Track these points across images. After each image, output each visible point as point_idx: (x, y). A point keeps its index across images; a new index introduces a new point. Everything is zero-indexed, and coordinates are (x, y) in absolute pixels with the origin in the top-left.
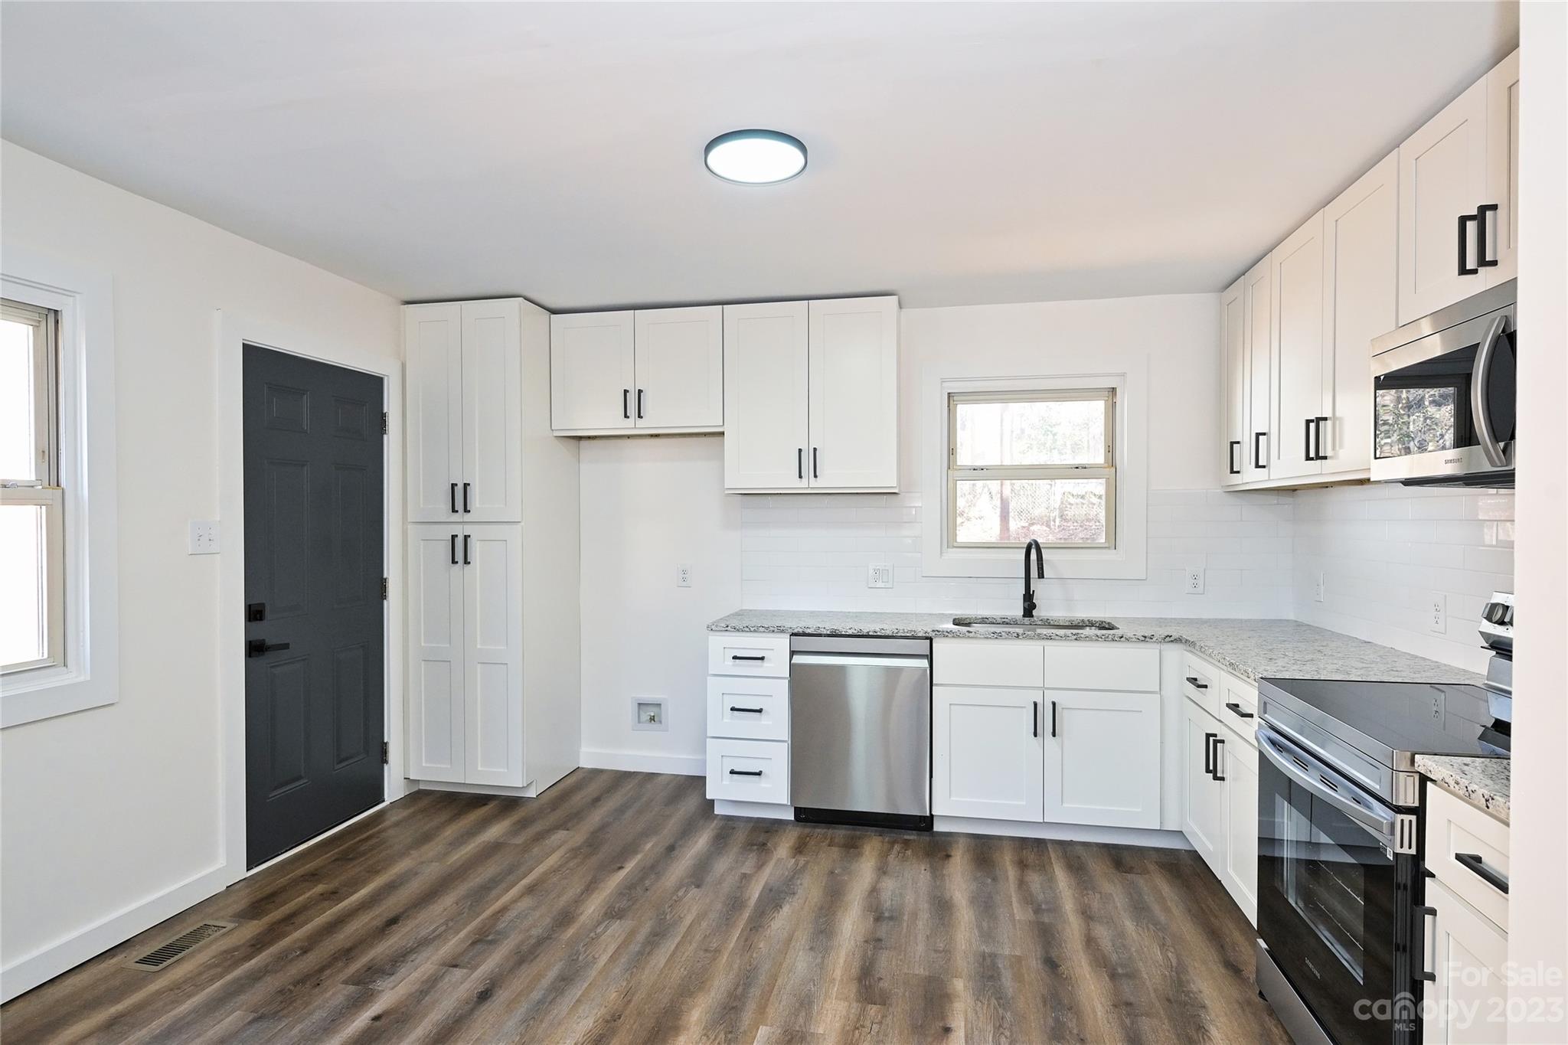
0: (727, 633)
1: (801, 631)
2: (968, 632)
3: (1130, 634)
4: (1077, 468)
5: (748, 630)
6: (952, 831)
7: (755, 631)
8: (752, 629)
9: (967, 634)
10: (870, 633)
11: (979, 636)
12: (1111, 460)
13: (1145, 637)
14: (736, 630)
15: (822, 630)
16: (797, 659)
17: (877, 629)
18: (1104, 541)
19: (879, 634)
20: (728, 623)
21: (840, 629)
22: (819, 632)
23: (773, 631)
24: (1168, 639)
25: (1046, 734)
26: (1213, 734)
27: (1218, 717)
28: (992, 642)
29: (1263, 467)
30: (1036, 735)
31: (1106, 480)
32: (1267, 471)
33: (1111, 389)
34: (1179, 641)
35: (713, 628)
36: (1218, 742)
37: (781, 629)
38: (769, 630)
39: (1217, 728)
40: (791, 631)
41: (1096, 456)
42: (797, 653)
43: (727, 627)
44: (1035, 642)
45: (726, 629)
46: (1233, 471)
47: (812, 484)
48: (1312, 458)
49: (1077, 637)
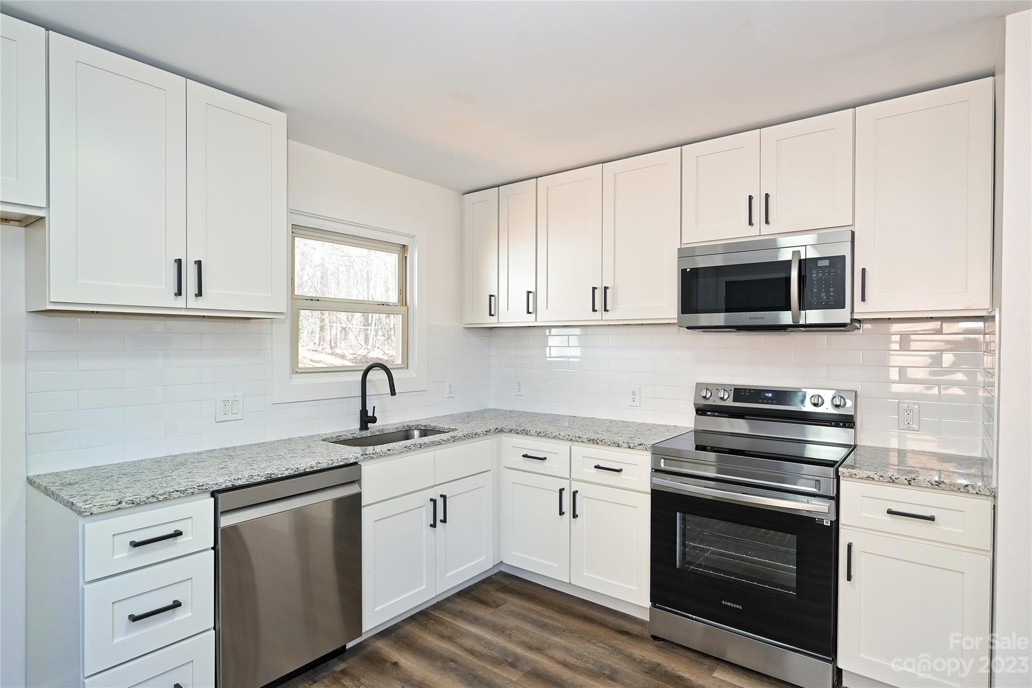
0: (119, 513)
1: (229, 485)
2: (389, 450)
3: (479, 431)
4: (384, 305)
5: (155, 500)
6: (360, 641)
7: (166, 499)
8: (161, 498)
9: (387, 452)
10: (307, 470)
11: (396, 452)
12: (403, 301)
13: (487, 432)
14: (136, 504)
15: (256, 477)
16: (226, 521)
17: (314, 464)
18: (400, 363)
19: (315, 469)
20: (120, 499)
21: (276, 472)
22: (252, 481)
23: (193, 493)
24: (497, 431)
25: (438, 523)
26: (563, 489)
27: (568, 477)
28: (403, 455)
29: (531, 313)
30: (434, 525)
31: (401, 316)
32: (533, 316)
33: (404, 245)
34: (501, 431)
35: (94, 510)
36: (575, 493)
37: (201, 490)
38: (186, 494)
39: (564, 484)
40: (215, 488)
41: (393, 298)
42: (224, 513)
43: (120, 503)
44: (430, 449)
45: (118, 507)
46: (491, 315)
47: (189, 303)
48: (596, 311)
49: (454, 439)
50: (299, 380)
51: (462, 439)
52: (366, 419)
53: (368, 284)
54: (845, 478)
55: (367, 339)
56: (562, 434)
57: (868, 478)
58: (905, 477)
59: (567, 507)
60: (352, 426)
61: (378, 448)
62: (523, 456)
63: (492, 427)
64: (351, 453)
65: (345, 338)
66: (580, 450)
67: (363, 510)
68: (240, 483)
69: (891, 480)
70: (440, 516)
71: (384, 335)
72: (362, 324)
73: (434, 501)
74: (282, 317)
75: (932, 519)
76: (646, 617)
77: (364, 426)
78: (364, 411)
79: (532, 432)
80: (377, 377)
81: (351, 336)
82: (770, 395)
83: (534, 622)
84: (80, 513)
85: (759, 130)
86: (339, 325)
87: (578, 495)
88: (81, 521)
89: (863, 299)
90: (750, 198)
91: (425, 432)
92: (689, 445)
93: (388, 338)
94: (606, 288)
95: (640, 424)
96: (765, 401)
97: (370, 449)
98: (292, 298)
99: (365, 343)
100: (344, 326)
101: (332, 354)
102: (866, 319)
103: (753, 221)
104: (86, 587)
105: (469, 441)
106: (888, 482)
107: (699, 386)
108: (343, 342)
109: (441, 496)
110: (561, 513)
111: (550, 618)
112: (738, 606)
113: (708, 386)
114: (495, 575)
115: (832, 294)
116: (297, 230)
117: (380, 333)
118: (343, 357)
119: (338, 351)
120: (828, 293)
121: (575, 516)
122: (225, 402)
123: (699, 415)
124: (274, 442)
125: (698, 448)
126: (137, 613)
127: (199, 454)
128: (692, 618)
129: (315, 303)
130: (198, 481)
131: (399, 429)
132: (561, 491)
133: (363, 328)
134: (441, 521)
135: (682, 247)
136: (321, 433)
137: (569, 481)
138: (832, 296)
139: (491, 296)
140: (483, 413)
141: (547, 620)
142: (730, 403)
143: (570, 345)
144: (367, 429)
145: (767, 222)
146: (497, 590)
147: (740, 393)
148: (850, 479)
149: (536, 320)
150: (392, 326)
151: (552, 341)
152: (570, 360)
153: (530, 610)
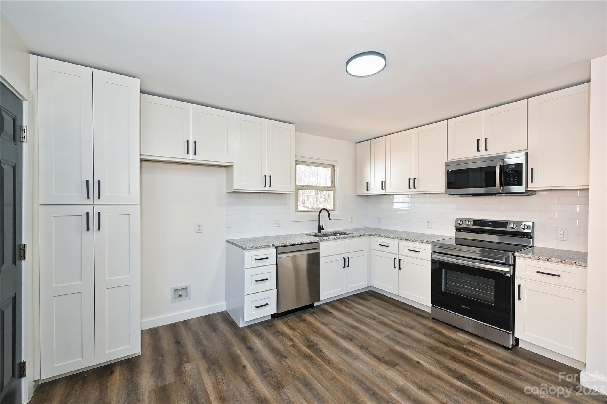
0: (253, 250)
1: (280, 245)
2: (328, 239)
3: (362, 234)
4: (325, 187)
5: (261, 247)
6: (319, 304)
8: (263, 247)
10: (302, 243)
11: (331, 239)
12: (333, 185)
13: (365, 235)
14: (257, 248)
16: (280, 256)
18: (332, 208)
19: (305, 243)
20: (253, 246)
22: (286, 245)
23: (271, 247)
24: (369, 235)
25: (346, 267)
26: (396, 258)
27: (397, 253)
28: (333, 241)
29: (383, 189)
30: (344, 267)
31: (332, 191)
32: (384, 190)
33: (334, 165)
34: (371, 235)
35: (248, 248)
36: (400, 260)
37: (273, 246)
38: (269, 246)
39: (396, 256)
40: (277, 246)
41: (329, 184)
42: (280, 254)
43: (253, 247)
44: (343, 240)
45: (253, 248)
46: (367, 190)
47: (268, 189)
48: (410, 188)
49: (352, 237)
50: (298, 214)
51: (355, 237)
52: (320, 229)
53: (318, 177)
54: (518, 258)
55: (317, 200)
56: (395, 237)
57: (528, 257)
58: (546, 258)
59: (397, 265)
60: (316, 231)
61: (325, 238)
62: (379, 245)
63: (367, 233)
64: (316, 239)
65: (308, 200)
66: (402, 243)
67: (320, 258)
68: (283, 245)
69: (539, 259)
70: (347, 264)
71: (324, 198)
72: (315, 193)
73: (345, 259)
74: (294, 193)
75: (559, 276)
76: (429, 311)
77: (319, 231)
78: (319, 226)
79: (383, 236)
80: (324, 214)
81: (311, 199)
82: (490, 223)
83: (384, 308)
84: (244, 249)
85: (482, 111)
86: (305, 194)
87: (401, 261)
88: (244, 251)
89: (532, 181)
90: (478, 140)
91: (341, 234)
92: (453, 243)
93: (326, 200)
94: (414, 179)
95: (431, 235)
96: (488, 226)
97: (322, 238)
98: (296, 186)
99: (317, 202)
100: (307, 194)
101: (303, 206)
102: (539, 190)
103: (480, 149)
104: (246, 270)
105: (358, 238)
106: (537, 259)
107: (457, 219)
108: (307, 202)
109: (347, 257)
110: (395, 267)
111: (389, 307)
112: (468, 308)
113: (461, 220)
114: (368, 291)
115: (516, 180)
116: (298, 162)
117: (323, 198)
118: (308, 207)
119: (306, 205)
120: (514, 179)
121: (400, 269)
122: (276, 220)
123: (458, 231)
124: (290, 235)
125: (456, 244)
126: (257, 280)
127: (269, 237)
128: (449, 312)
129: (303, 187)
130: (272, 243)
131: (332, 233)
132: (395, 259)
133: (315, 195)
134: (347, 266)
135: (448, 161)
136: (305, 233)
137: (398, 255)
138: (516, 181)
139: (367, 183)
140: (364, 229)
141: (388, 307)
142: (471, 226)
143: (401, 202)
144: (321, 232)
145: (486, 150)
146: (370, 296)
147: (476, 222)
148: (520, 258)
149: (386, 192)
150: (328, 195)
151: (395, 200)
152: (401, 208)
153: (382, 303)
